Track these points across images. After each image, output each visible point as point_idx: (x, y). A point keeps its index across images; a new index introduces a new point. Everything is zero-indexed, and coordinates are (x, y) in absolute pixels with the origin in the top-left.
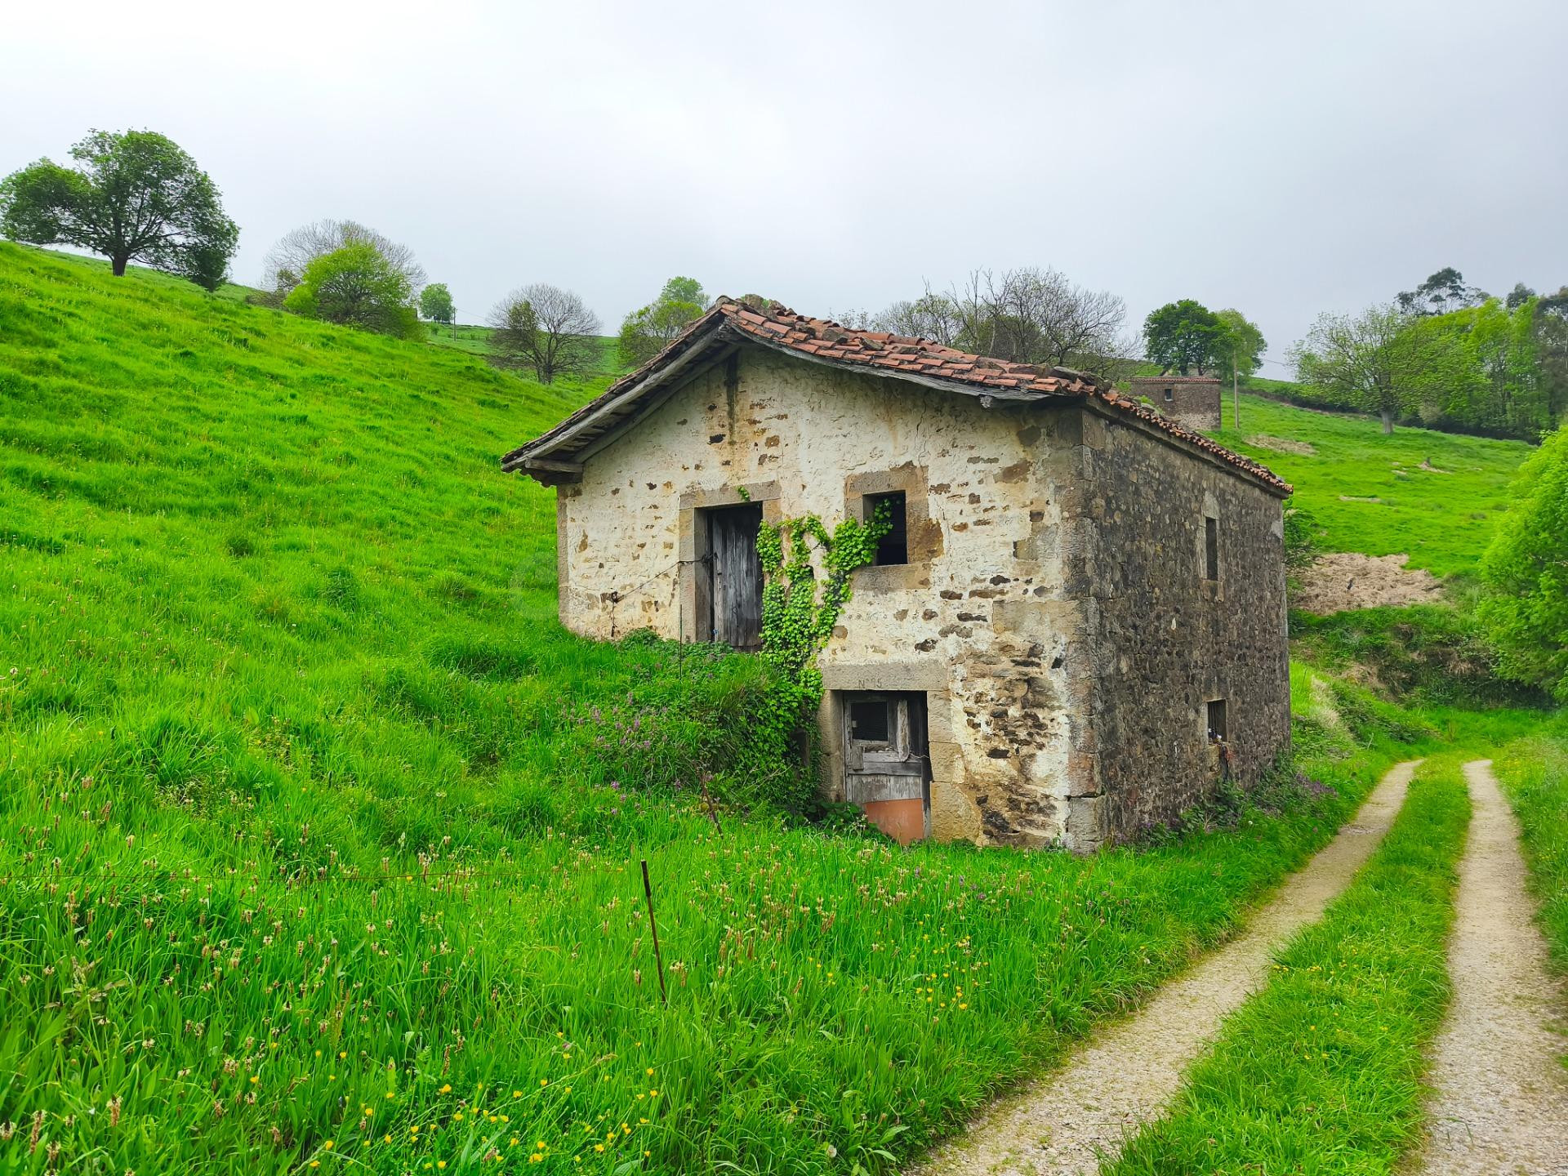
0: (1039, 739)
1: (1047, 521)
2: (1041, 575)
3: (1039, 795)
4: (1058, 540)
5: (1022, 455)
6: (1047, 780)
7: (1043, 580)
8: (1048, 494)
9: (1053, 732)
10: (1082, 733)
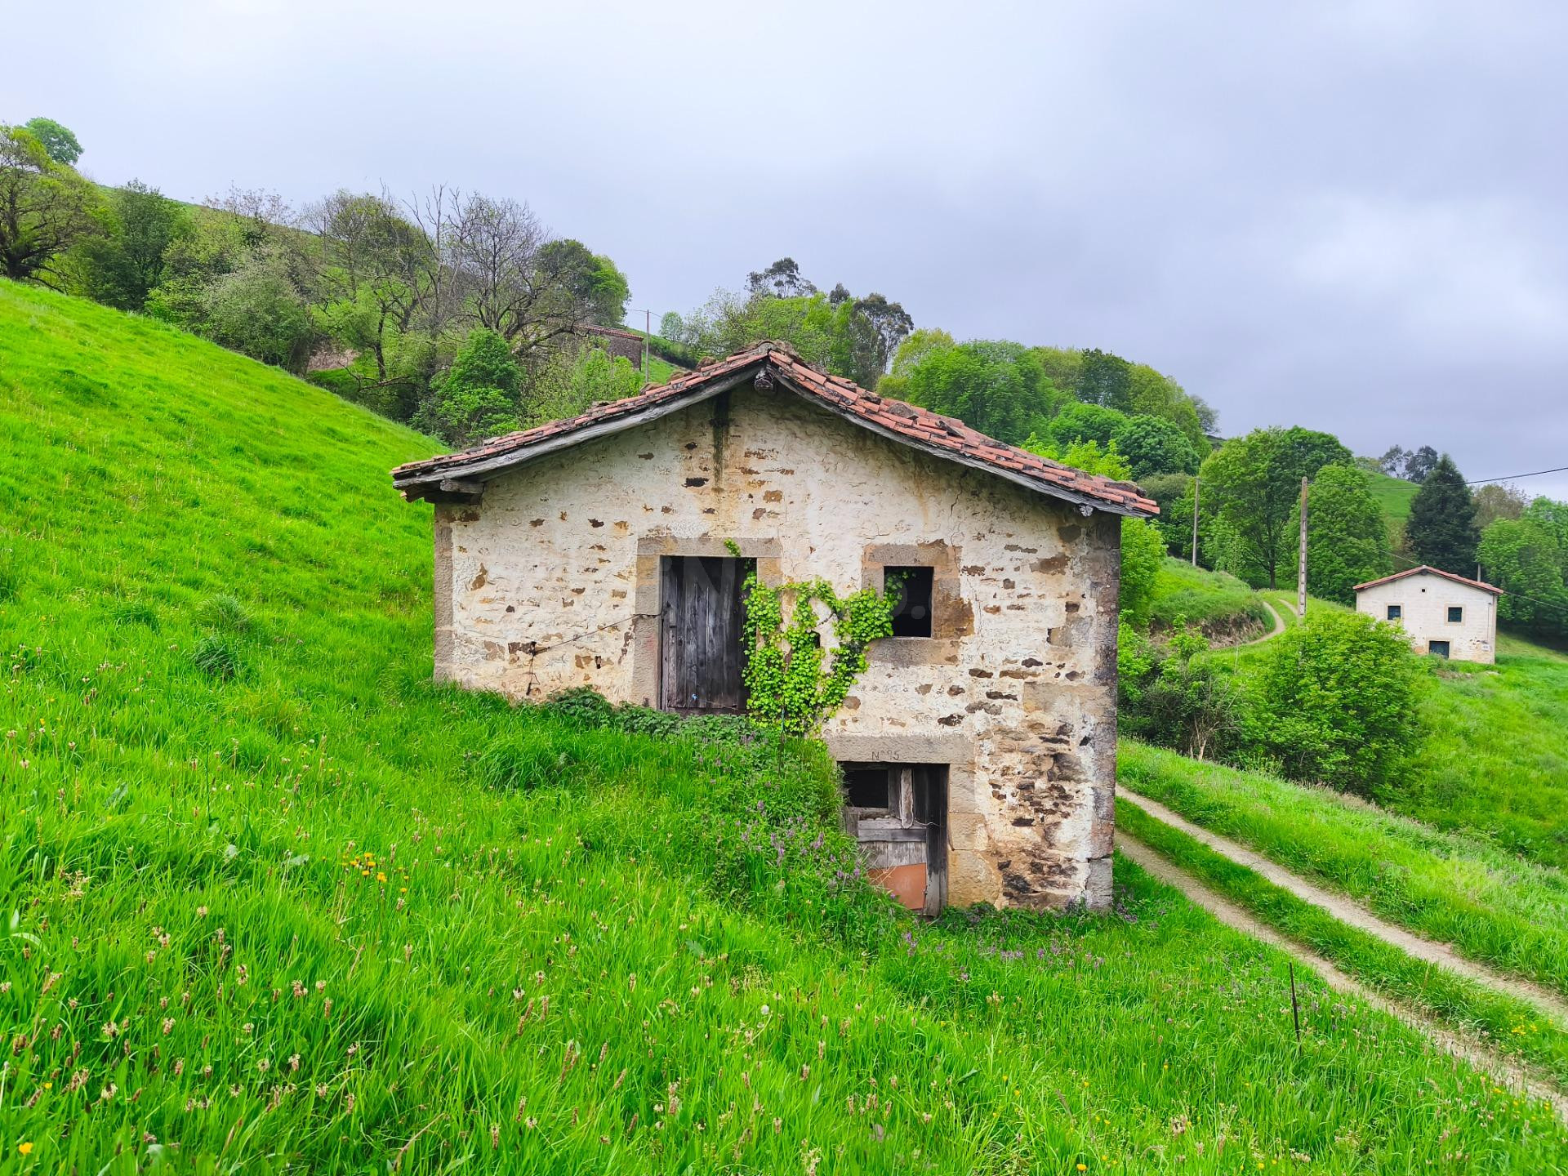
0: (1064, 809)
1: (1081, 612)
2: (1073, 661)
3: (1062, 859)
4: (1092, 631)
5: (1061, 549)
6: (1069, 845)
7: (1075, 665)
8: (1085, 586)
9: (1078, 802)
10: (1106, 803)
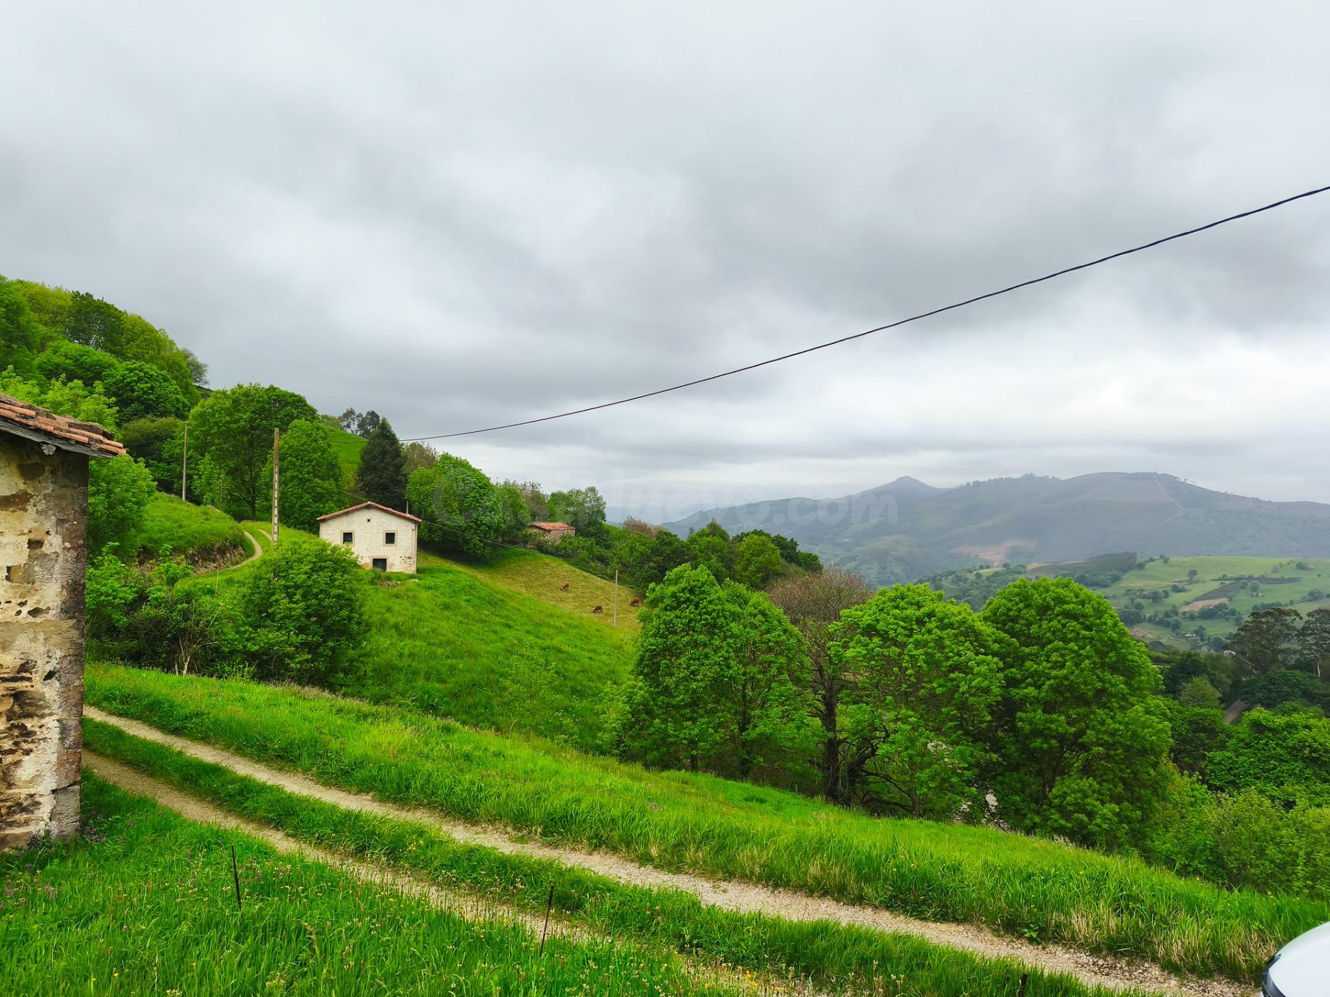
0: (25, 746)
1: (46, 549)
2: (36, 597)
3: (23, 796)
4: (57, 567)
5: (22, 487)
6: (32, 781)
7: (39, 601)
8: (50, 523)
9: (43, 736)
10: (72, 733)
